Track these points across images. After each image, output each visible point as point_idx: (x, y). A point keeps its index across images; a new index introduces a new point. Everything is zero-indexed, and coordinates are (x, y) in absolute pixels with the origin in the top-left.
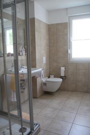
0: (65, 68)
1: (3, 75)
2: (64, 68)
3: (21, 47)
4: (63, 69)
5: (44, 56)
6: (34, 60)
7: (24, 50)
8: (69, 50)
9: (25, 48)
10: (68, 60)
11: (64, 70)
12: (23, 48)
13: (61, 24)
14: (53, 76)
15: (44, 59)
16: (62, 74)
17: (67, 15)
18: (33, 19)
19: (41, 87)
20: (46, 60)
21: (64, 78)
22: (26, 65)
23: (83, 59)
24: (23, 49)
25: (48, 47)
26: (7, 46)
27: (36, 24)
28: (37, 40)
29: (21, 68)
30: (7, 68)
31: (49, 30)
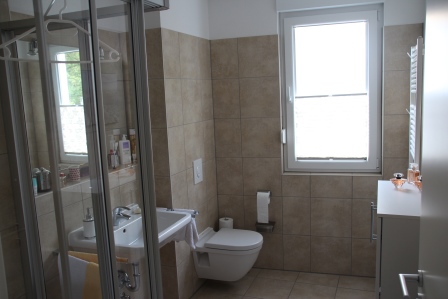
0: (271, 196)
1: (55, 254)
2: (268, 194)
3: (116, 132)
4: (263, 197)
5: (196, 158)
6: (164, 177)
7: (125, 144)
8: (284, 132)
9: (128, 137)
10: (280, 164)
11: (269, 201)
12: (120, 138)
13: (255, 39)
14: (230, 221)
15: (198, 166)
16: (263, 216)
17: (275, 9)
18: (156, 34)
19: (192, 266)
20: (205, 169)
21: (268, 228)
22: (134, 199)
23: (331, 160)
24: (121, 142)
25: (211, 122)
26: (62, 109)
27: (167, 50)
28: (171, 108)
29: (119, 216)
30: (67, 227)
31: (211, 61)
